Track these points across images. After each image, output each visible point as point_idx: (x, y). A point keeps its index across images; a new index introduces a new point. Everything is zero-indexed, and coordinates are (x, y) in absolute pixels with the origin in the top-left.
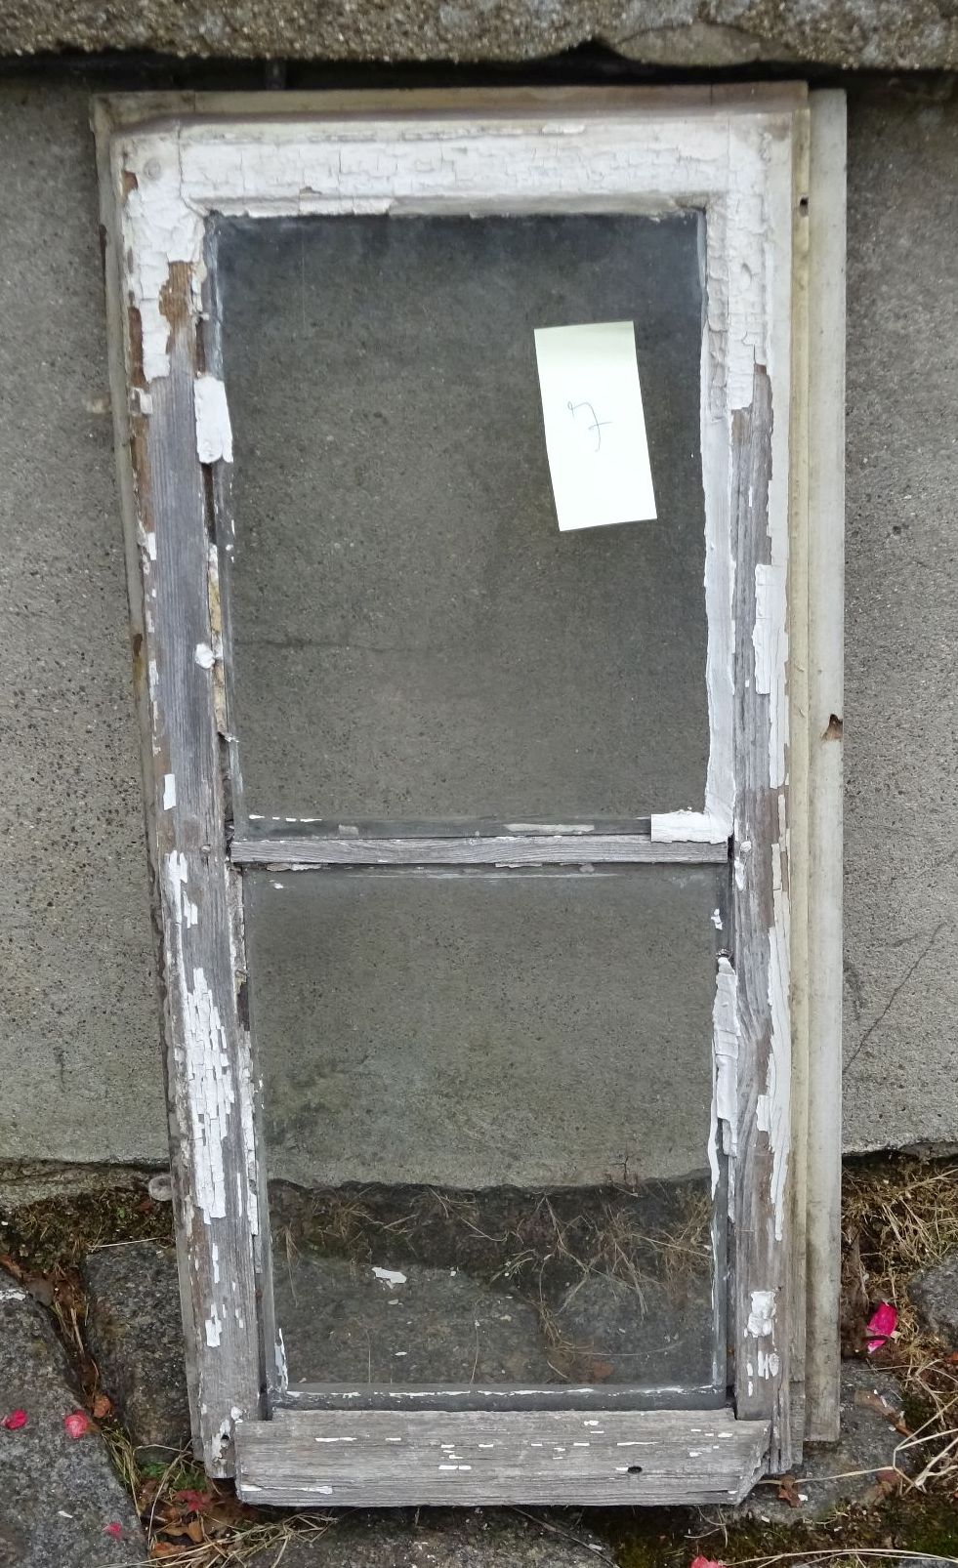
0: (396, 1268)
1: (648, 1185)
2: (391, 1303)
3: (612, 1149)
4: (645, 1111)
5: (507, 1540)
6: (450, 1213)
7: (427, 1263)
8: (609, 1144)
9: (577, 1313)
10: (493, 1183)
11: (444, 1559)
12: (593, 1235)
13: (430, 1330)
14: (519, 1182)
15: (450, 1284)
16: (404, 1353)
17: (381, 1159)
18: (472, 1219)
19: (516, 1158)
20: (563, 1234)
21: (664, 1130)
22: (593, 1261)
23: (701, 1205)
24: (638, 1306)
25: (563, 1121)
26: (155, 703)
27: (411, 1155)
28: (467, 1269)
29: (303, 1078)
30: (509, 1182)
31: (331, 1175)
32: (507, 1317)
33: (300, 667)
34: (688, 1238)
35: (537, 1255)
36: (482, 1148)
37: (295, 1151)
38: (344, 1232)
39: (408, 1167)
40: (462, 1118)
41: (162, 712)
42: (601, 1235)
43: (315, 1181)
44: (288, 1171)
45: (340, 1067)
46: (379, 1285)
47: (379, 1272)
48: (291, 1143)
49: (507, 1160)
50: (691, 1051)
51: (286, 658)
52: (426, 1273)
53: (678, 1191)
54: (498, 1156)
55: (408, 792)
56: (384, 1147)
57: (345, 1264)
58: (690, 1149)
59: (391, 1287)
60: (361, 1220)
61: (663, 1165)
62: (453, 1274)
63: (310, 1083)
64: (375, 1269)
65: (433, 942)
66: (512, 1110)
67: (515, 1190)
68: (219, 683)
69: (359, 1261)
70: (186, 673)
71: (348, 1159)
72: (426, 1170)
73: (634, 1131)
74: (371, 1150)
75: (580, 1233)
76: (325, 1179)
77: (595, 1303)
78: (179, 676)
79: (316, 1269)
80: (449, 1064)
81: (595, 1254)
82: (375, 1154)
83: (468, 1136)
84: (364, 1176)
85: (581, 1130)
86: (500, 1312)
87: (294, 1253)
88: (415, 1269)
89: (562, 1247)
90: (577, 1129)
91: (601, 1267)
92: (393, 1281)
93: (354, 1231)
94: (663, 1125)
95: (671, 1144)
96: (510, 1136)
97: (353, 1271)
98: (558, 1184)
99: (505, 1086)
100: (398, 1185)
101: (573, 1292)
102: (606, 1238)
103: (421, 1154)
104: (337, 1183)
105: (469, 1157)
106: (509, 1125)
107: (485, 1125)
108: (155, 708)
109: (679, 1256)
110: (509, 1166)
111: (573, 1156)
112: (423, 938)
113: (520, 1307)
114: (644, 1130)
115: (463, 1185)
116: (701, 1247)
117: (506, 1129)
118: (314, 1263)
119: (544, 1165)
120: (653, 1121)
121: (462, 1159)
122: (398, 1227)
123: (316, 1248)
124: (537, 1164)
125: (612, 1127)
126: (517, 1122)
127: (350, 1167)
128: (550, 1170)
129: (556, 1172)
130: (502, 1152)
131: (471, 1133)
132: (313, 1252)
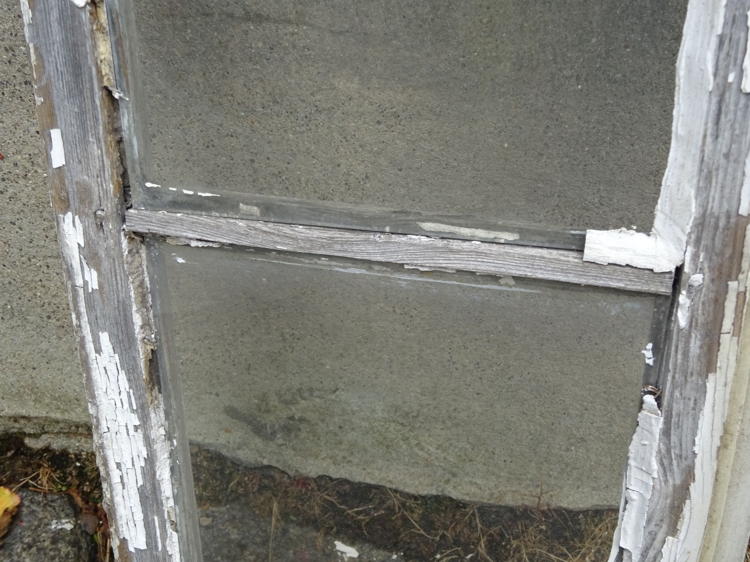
0: (352, 544)
1: (556, 511)
3: (531, 480)
4: (561, 456)
6: (399, 509)
7: (377, 545)
8: (529, 476)
10: (434, 492)
12: (509, 542)
14: (454, 495)
17: (349, 461)
18: (414, 518)
19: (454, 475)
20: (485, 539)
21: (575, 472)
23: (597, 530)
25: (494, 454)
26: (31, 45)
27: (373, 462)
28: (406, 556)
29: (288, 397)
30: (447, 493)
31: (309, 468)
33: (260, 45)
35: (462, 553)
36: (428, 464)
37: (283, 447)
38: (317, 510)
39: (369, 470)
40: (413, 442)
41: (39, 56)
42: (515, 543)
43: (297, 471)
44: (278, 461)
45: (316, 393)
46: (336, 556)
47: (340, 546)
48: (280, 441)
49: (447, 476)
50: (605, 419)
51: (246, 33)
52: (374, 552)
53: (581, 516)
54: (440, 472)
55: (367, 177)
56: (352, 454)
57: (315, 534)
58: (594, 489)
59: (346, 560)
60: (332, 504)
61: (571, 498)
62: (395, 557)
63: (293, 402)
64: (337, 543)
65: (391, 309)
66: (454, 441)
67: (451, 499)
68: (101, 29)
69: (326, 534)
70: (61, 12)
71: (323, 459)
72: (383, 475)
73: (551, 470)
74: (341, 454)
75: (498, 538)
76: (305, 471)
78: (55, 15)
79: (291, 536)
80: (404, 403)
82: (344, 458)
83: (417, 455)
84: (335, 472)
85: (508, 462)
87: (278, 520)
88: (367, 547)
89: (482, 549)
90: (505, 461)
92: (348, 555)
93: (324, 511)
94: (575, 468)
95: (579, 483)
96: (452, 459)
97: (320, 542)
98: (486, 501)
99: (449, 423)
100: (360, 483)
102: (518, 547)
103: (380, 463)
104: (313, 475)
106: (450, 452)
107: (431, 449)
108: (32, 51)
110: (448, 481)
111: (500, 480)
112: (382, 305)
114: (560, 470)
115: (411, 490)
117: (448, 454)
118: (292, 531)
119: (476, 483)
120: (567, 465)
121: (412, 470)
122: (358, 513)
123: (295, 519)
124: (471, 482)
125: (533, 464)
126: (457, 450)
127: (325, 465)
128: (480, 488)
129: (485, 491)
130: (444, 470)
131: (420, 453)
132: (292, 521)
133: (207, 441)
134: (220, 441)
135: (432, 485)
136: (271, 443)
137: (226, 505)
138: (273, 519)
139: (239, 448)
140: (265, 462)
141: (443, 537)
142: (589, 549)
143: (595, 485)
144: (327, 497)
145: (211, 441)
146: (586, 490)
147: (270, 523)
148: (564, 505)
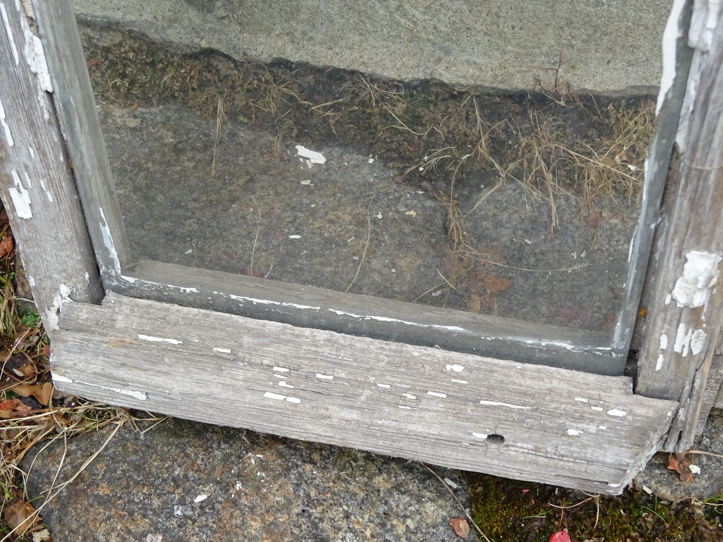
0: (318, 149)
1: (580, 96)
2: (304, 183)
3: (547, 55)
4: (588, 16)
5: (355, 461)
6: (377, 102)
7: (349, 148)
8: (544, 49)
9: (485, 217)
10: (421, 76)
11: (276, 478)
12: (517, 140)
13: (331, 216)
14: (447, 77)
15: (366, 170)
16: (298, 237)
17: (311, 38)
19: (447, 52)
20: (487, 136)
21: (606, 39)
22: (511, 166)
23: (631, 123)
24: (550, 217)
25: (499, 17)
27: (342, 38)
28: (385, 159)
30: (437, 76)
31: (260, 49)
32: (412, 213)
34: (613, 155)
35: (457, 153)
36: (414, 38)
37: (226, 21)
38: (273, 108)
39: (337, 50)
42: (524, 141)
43: (245, 54)
44: (219, 41)
46: (298, 162)
47: (302, 150)
48: (221, 13)
49: (439, 53)
52: (346, 157)
53: (611, 107)
54: (429, 48)
56: (314, 26)
57: (271, 138)
58: (630, 63)
59: (310, 166)
60: (291, 98)
61: (598, 78)
62: (371, 161)
64: (298, 147)
67: (442, 84)
69: (284, 138)
71: (277, 35)
72: (356, 54)
73: (573, 37)
74: (301, 28)
75: (503, 136)
76: (254, 53)
77: (506, 209)
79: (242, 140)
81: (514, 159)
82: (304, 33)
83: (399, 24)
85: (517, 29)
86: (407, 206)
87: (224, 123)
88: (336, 151)
89: (483, 148)
90: (513, 28)
91: (518, 175)
92: (313, 161)
93: (283, 108)
94: (605, 34)
95: (610, 56)
96: (443, 29)
97: (278, 146)
98: (487, 85)
100: (325, 68)
101: (486, 194)
102: (528, 145)
103: (352, 38)
104: (265, 58)
105: (398, 46)
106: (442, 17)
107: (417, 14)
109: (600, 173)
110: (439, 61)
111: (507, 57)
113: (429, 203)
114: (584, 37)
115: (391, 74)
116: (625, 166)
117: (439, 21)
118: (242, 134)
119: (475, 63)
120: (596, 28)
121: (393, 48)
122: (326, 109)
123: (246, 120)
124: (468, 62)
125: (550, 30)
126: (451, 13)
127: (280, 43)
128: (481, 69)
129: (487, 72)
130: (434, 44)
131: (403, 21)
132: (242, 123)
133: (128, 18)
134: (145, 17)
135: (418, 66)
136: (209, 16)
137: (158, 104)
138: (218, 120)
139: (169, 27)
140: (204, 44)
141: (432, 133)
142: (621, 146)
143: (633, 58)
144: (285, 90)
145: (133, 18)
146: (619, 65)
147: (215, 124)
148: (589, 86)
